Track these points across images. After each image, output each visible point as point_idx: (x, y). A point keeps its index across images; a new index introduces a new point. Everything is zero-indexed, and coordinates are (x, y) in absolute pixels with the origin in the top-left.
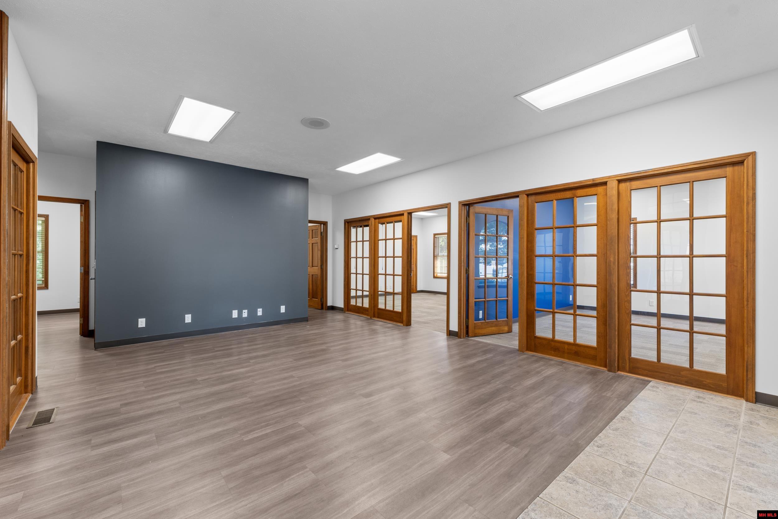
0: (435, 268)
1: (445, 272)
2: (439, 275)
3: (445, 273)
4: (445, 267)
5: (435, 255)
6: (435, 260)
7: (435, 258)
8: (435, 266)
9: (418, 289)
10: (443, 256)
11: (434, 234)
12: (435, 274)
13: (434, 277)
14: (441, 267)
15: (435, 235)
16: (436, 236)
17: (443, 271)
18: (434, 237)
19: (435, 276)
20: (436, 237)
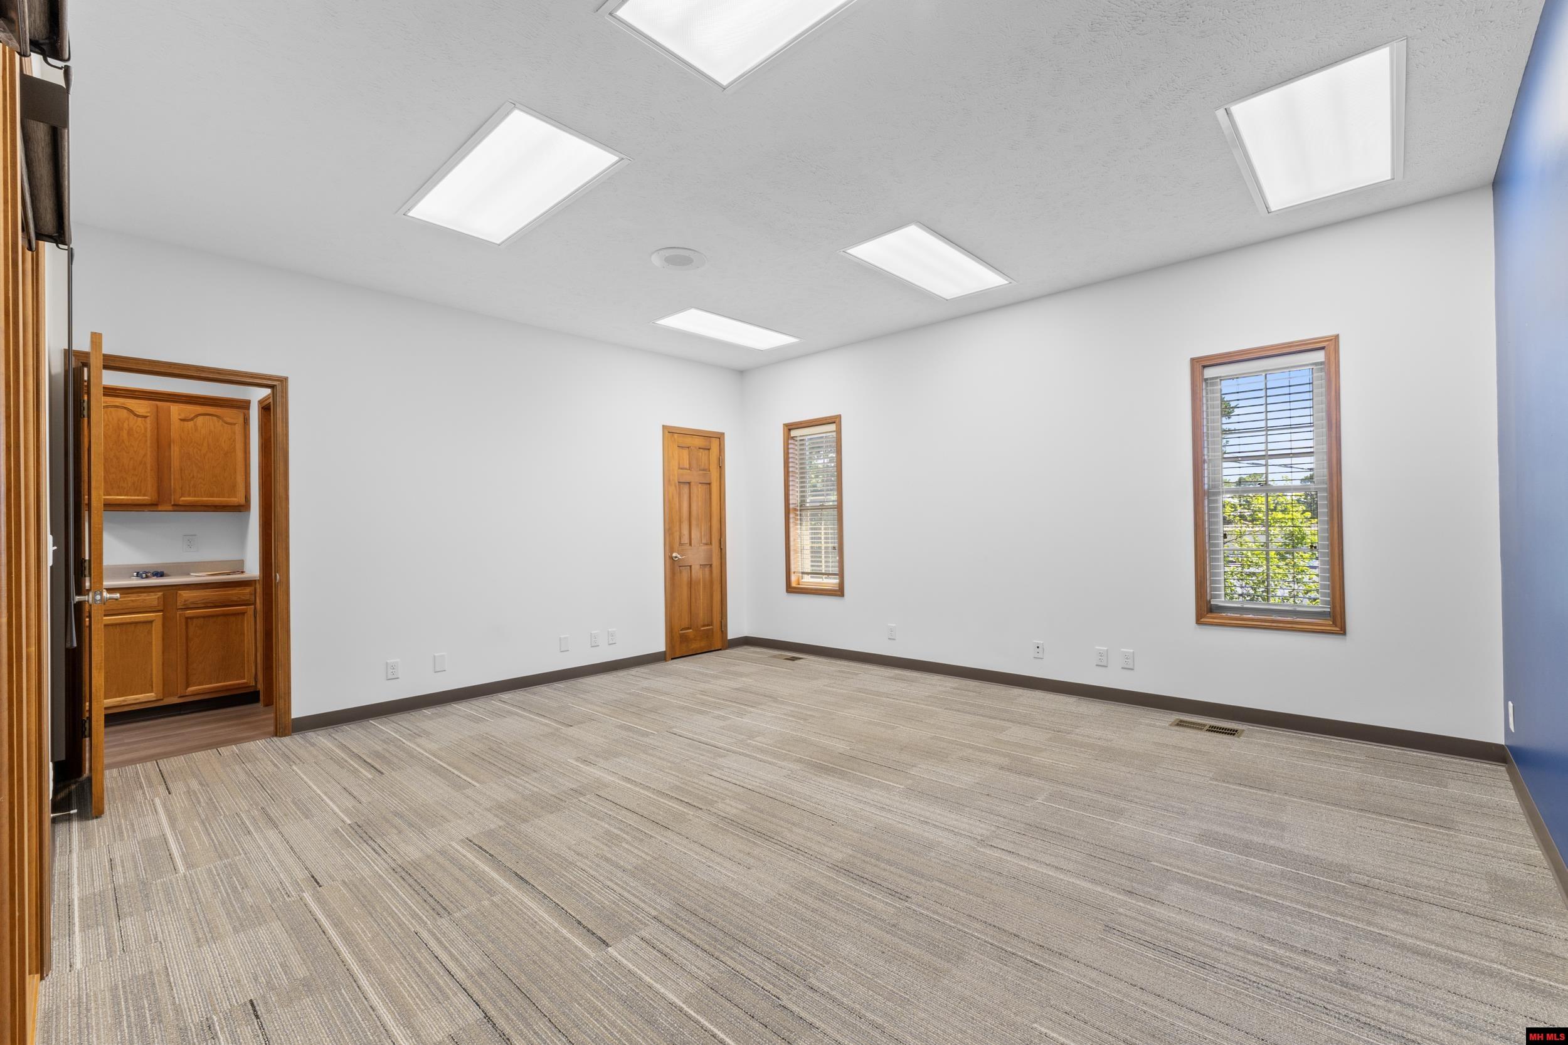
0: (792, 553)
1: (831, 570)
2: (808, 581)
3: (828, 574)
4: (830, 550)
5: (791, 506)
6: (791, 525)
7: (791, 515)
8: (792, 548)
9: (731, 636)
10: (822, 508)
11: (786, 425)
12: (793, 578)
13: (790, 589)
14: (815, 552)
15: (790, 430)
16: (793, 433)
17: (823, 564)
18: (788, 439)
19: (794, 584)
20: (793, 438)
